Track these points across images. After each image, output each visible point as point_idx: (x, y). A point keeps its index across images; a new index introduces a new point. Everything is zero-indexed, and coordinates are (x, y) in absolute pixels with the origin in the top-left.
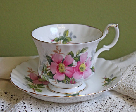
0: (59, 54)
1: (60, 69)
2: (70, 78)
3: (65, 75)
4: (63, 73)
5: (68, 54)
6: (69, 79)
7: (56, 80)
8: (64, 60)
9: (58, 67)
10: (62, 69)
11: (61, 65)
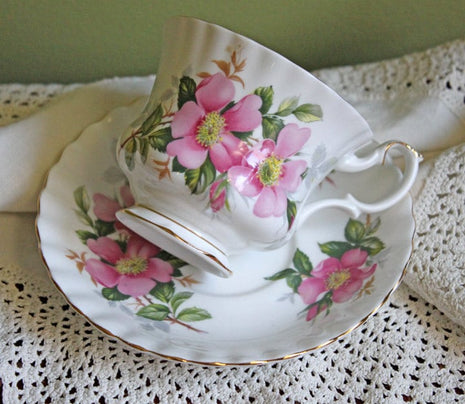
0: (232, 77)
1: (204, 129)
2: (218, 173)
3: (209, 154)
4: (204, 147)
5: (256, 93)
6: (215, 174)
7: (172, 158)
8: (232, 105)
9: (200, 122)
10: (210, 133)
11: (215, 121)
